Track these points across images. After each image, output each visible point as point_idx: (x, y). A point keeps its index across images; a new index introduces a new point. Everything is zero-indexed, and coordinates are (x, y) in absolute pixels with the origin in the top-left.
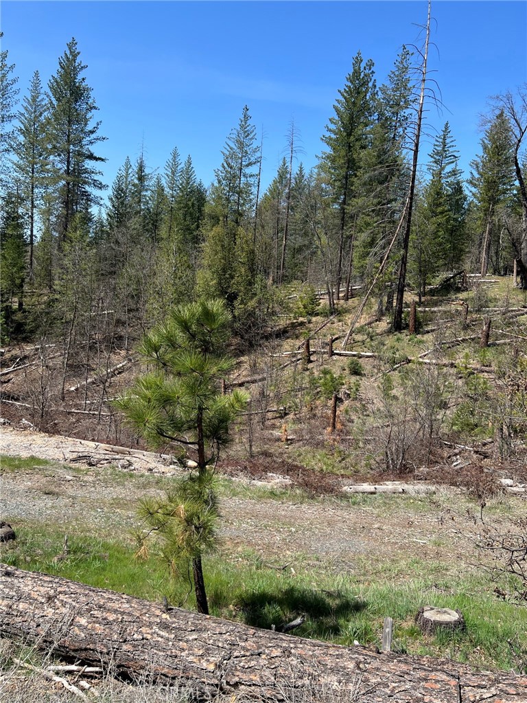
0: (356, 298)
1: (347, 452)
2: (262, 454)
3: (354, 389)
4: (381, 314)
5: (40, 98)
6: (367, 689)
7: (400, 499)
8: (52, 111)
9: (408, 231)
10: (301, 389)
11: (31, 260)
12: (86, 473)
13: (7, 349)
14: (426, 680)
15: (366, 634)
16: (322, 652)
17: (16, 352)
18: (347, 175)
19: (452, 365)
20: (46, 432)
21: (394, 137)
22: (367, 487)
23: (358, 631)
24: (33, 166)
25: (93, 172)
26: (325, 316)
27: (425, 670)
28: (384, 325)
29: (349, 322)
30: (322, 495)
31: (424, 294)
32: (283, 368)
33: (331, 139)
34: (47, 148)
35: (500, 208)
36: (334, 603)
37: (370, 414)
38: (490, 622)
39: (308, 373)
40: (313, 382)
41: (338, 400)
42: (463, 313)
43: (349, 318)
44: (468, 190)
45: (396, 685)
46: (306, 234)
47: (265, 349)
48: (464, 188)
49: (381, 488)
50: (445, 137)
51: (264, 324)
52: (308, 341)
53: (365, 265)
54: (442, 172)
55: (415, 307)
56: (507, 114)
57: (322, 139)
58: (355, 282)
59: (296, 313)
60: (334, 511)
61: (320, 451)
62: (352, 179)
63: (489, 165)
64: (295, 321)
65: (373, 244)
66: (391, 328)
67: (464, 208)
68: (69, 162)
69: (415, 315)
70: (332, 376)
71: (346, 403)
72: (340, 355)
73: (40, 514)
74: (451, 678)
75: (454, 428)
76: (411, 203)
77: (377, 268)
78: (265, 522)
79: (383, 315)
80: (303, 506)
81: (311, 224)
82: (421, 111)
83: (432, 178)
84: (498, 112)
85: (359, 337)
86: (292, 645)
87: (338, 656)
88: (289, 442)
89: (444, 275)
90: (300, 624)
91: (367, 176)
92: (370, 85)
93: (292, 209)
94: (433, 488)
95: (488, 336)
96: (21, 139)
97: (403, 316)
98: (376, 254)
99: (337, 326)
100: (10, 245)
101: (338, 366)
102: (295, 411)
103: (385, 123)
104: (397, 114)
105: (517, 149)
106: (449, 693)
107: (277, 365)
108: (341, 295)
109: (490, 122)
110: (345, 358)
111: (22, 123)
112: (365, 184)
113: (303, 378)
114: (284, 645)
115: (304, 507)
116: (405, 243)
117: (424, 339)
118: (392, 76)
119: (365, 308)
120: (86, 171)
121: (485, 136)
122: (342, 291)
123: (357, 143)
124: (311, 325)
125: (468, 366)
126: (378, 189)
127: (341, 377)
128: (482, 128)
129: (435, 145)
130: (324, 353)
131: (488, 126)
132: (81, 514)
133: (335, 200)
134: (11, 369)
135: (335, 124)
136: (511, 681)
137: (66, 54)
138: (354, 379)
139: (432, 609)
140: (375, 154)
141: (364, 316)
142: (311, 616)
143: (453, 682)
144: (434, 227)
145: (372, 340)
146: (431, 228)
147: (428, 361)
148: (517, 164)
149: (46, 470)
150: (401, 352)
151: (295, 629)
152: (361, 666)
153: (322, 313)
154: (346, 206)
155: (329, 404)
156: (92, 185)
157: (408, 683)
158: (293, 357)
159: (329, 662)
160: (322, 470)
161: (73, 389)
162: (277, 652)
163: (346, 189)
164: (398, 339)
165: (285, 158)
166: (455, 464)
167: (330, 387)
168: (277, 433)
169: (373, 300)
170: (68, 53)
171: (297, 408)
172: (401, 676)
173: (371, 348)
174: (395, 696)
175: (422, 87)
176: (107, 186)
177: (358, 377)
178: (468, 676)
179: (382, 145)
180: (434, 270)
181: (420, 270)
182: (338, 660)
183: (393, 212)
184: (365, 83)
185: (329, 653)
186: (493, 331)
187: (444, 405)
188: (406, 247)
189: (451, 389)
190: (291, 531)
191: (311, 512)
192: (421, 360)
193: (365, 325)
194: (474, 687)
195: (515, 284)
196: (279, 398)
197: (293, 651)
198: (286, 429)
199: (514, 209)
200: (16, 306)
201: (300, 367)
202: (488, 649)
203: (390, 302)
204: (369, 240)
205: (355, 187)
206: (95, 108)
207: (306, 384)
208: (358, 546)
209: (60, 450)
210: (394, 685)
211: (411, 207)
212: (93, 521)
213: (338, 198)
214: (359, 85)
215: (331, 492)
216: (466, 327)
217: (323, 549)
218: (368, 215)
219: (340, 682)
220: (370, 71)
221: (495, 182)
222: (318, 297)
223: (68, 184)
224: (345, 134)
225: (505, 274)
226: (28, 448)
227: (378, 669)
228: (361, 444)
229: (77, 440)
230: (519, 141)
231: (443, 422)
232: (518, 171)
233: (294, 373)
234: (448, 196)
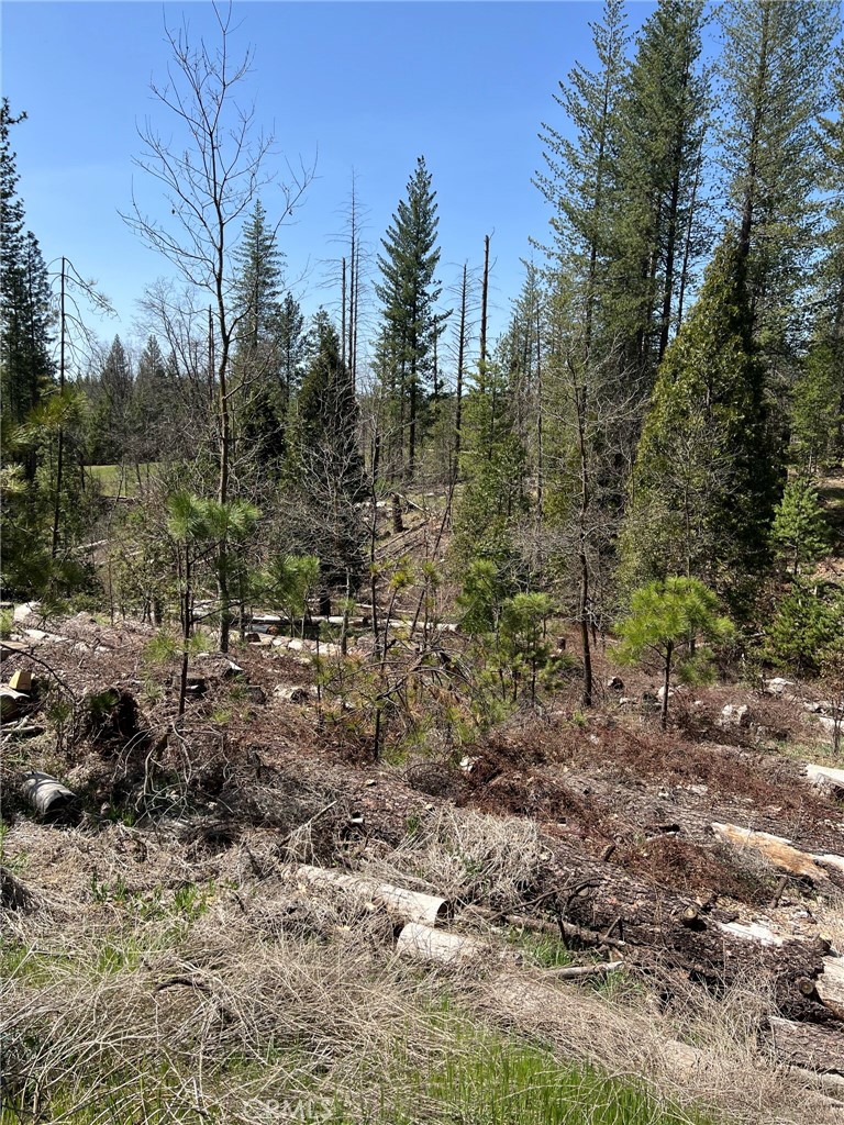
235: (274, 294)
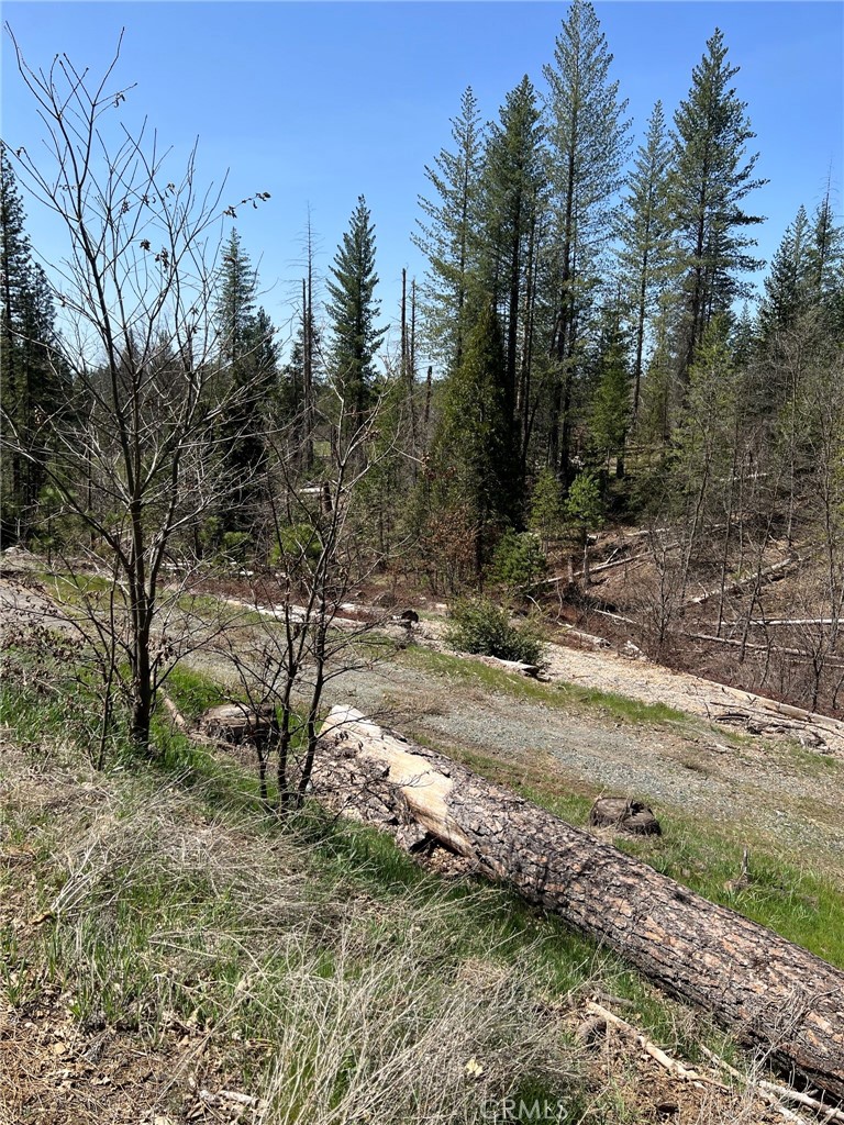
5: (661, 143)
8: (677, 159)
11: (637, 399)
12: (748, 745)
13: (600, 534)
17: (613, 539)
20: (667, 666)
24: (646, 253)
25: (740, 244)
34: (668, 220)
68: (701, 236)
73: (684, 799)
96: (632, 214)
100: (609, 379)
111: (634, 189)
120: (729, 245)
132: (749, 813)
134: (605, 564)
137: (704, 59)
149: (683, 728)
156: (739, 266)
161: (697, 600)
170: (708, 56)
176: (765, 262)
200: (613, 470)
206: (749, 135)
209: (694, 697)
212: (771, 829)
223: (699, 271)
226: (644, 687)
229: (717, 684)
235: (249, 308)
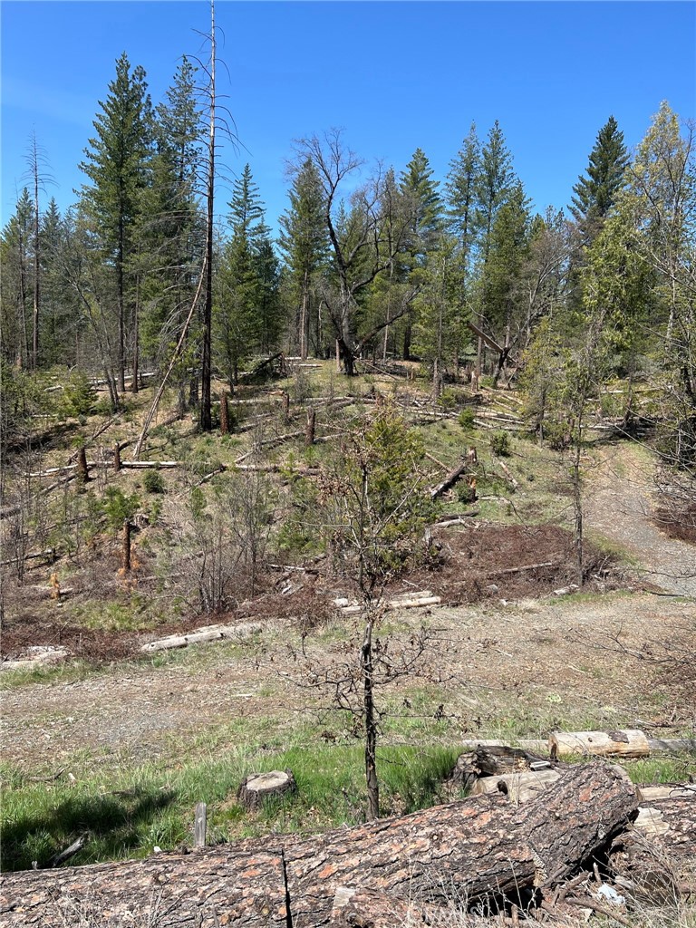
0: (148, 389)
1: (148, 599)
2: (21, 621)
3: (154, 512)
4: (183, 410)
6: (169, 906)
7: (218, 647)
9: (209, 300)
10: (77, 520)
14: (243, 869)
15: (174, 833)
16: (106, 877)
18: (121, 221)
19: (276, 470)
21: (181, 177)
22: (175, 640)
23: (163, 833)
26: (106, 415)
27: (243, 856)
28: (188, 423)
29: (141, 421)
30: (112, 663)
31: (237, 383)
32: (47, 492)
33: (94, 169)
35: (315, 275)
36: (129, 806)
37: (178, 543)
38: (325, 773)
39: (85, 496)
40: (94, 508)
41: (132, 529)
42: (284, 405)
43: (140, 416)
44: (279, 253)
45: (207, 887)
46: (68, 300)
47: (15, 466)
48: (274, 250)
49: (193, 637)
50: (246, 183)
51: (12, 430)
52: (83, 451)
53: (156, 344)
54: (247, 228)
55: (226, 399)
56: (315, 163)
57: (80, 167)
58: (145, 367)
59: (61, 412)
60: (130, 681)
61: (110, 602)
62: (128, 228)
63: (299, 223)
64: (61, 423)
65: (165, 316)
66: (198, 427)
67: (276, 275)
69: (227, 410)
70: (121, 497)
71: (144, 531)
72: (132, 467)
74: (273, 857)
75: (281, 546)
76: (210, 265)
77: (173, 348)
78: (26, 718)
79: (186, 410)
80: (84, 684)
81: (74, 285)
82: (213, 147)
83: (234, 234)
84: (305, 160)
85: (156, 442)
86: (61, 881)
87: (128, 876)
88: (63, 598)
89: (258, 359)
90: (80, 848)
91: (148, 224)
92: (143, 101)
93: (44, 262)
94: (258, 625)
95: (313, 431)
97: (212, 411)
98: (169, 329)
99: (125, 428)
101: (129, 483)
102: (70, 552)
103: (168, 156)
104: (183, 146)
105: (329, 207)
106: (271, 876)
107: (38, 489)
108: (127, 385)
109: (297, 170)
110: (140, 471)
112: (146, 235)
113: (78, 504)
114: (49, 884)
115: (87, 684)
116: (206, 317)
117: (240, 439)
118: (172, 93)
119: (161, 402)
121: (292, 187)
122: (128, 379)
123: (132, 179)
124: (86, 428)
125: (294, 469)
126: (166, 244)
127: (134, 498)
128: (288, 177)
129: (235, 192)
130: (109, 466)
131: (296, 175)
133: (108, 254)
135: (97, 147)
136: (341, 839)
138: (153, 498)
139: (257, 777)
140: (158, 195)
141: (162, 412)
142: (97, 833)
143: (277, 860)
144: (241, 297)
145: (174, 444)
146: (238, 298)
147: (245, 467)
148: (330, 226)
150: (213, 458)
151: (73, 857)
152: (161, 878)
153: (101, 411)
154: (123, 264)
155: (119, 537)
157: (222, 880)
158: (62, 475)
159: (116, 887)
160: (114, 628)
162: (37, 899)
163: (121, 239)
164: (208, 442)
165: (26, 188)
166: (285, 590)
167: (120, 513)
168: (42, 588)
169: (171, 391)
171: (72, 547)
172: (213, 874)
173: (173, 455)
174: (206, 903)
175: (212, 114)
177: (159, 495)
178: (294, 847)
179: (166, 185)
180: (246, 352)
181: (229, 352)
182: (128, 881)
183: (188, 276)
184: (136, 98)
185: (116, 875)
186: (319, 425)
187: (269, 520)
188: (208, 322)
189: (275, 499)
190: (67, 722)
191: (96, 688)
192: (237, 466)
193: (164, 424)
194: (300, 858)
195: (339, 369)
196: (43, 537)
197: (63, 889)
198: (58, 578)
199: (330, 278)
201: (73, 488)
202: (323, 806)
203: (194, 394)
204: (159, 310)
205: (134, 238)
207: (83, 511)
208: (165, 720)
210: (204, 888)
211: (210, 270)
213: (110, 252)
214: (127, 100)
215: (126, 655)
216: (288, 422)
217: (116, 735)
218: (155, 277)
219: (131, 909)
220: (142, 83)
221: (308, 245)
222: (93, 388)
224: (113, 164)
225: (328, 357)
227: (183, 875)
228: (167, 585)
230: (331, 197)
231: (268, 540)
232: (332, 234)
233: (65, 498)
234: (256, 258)
